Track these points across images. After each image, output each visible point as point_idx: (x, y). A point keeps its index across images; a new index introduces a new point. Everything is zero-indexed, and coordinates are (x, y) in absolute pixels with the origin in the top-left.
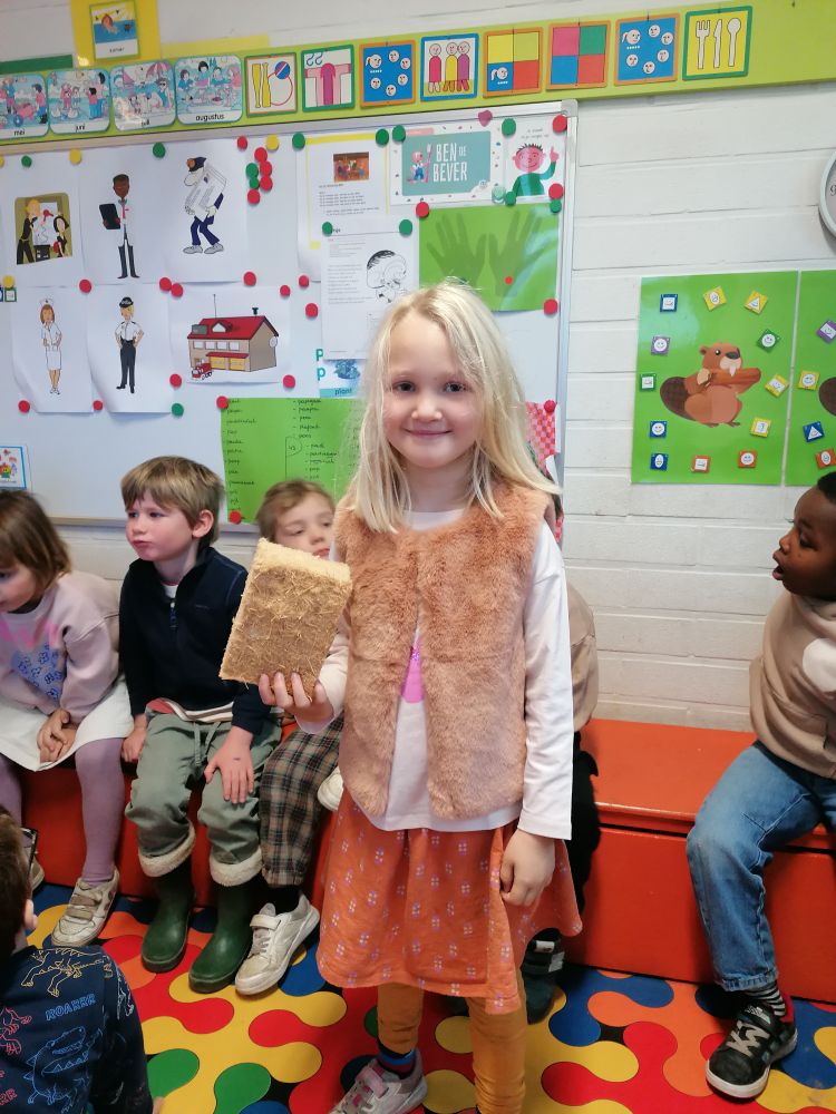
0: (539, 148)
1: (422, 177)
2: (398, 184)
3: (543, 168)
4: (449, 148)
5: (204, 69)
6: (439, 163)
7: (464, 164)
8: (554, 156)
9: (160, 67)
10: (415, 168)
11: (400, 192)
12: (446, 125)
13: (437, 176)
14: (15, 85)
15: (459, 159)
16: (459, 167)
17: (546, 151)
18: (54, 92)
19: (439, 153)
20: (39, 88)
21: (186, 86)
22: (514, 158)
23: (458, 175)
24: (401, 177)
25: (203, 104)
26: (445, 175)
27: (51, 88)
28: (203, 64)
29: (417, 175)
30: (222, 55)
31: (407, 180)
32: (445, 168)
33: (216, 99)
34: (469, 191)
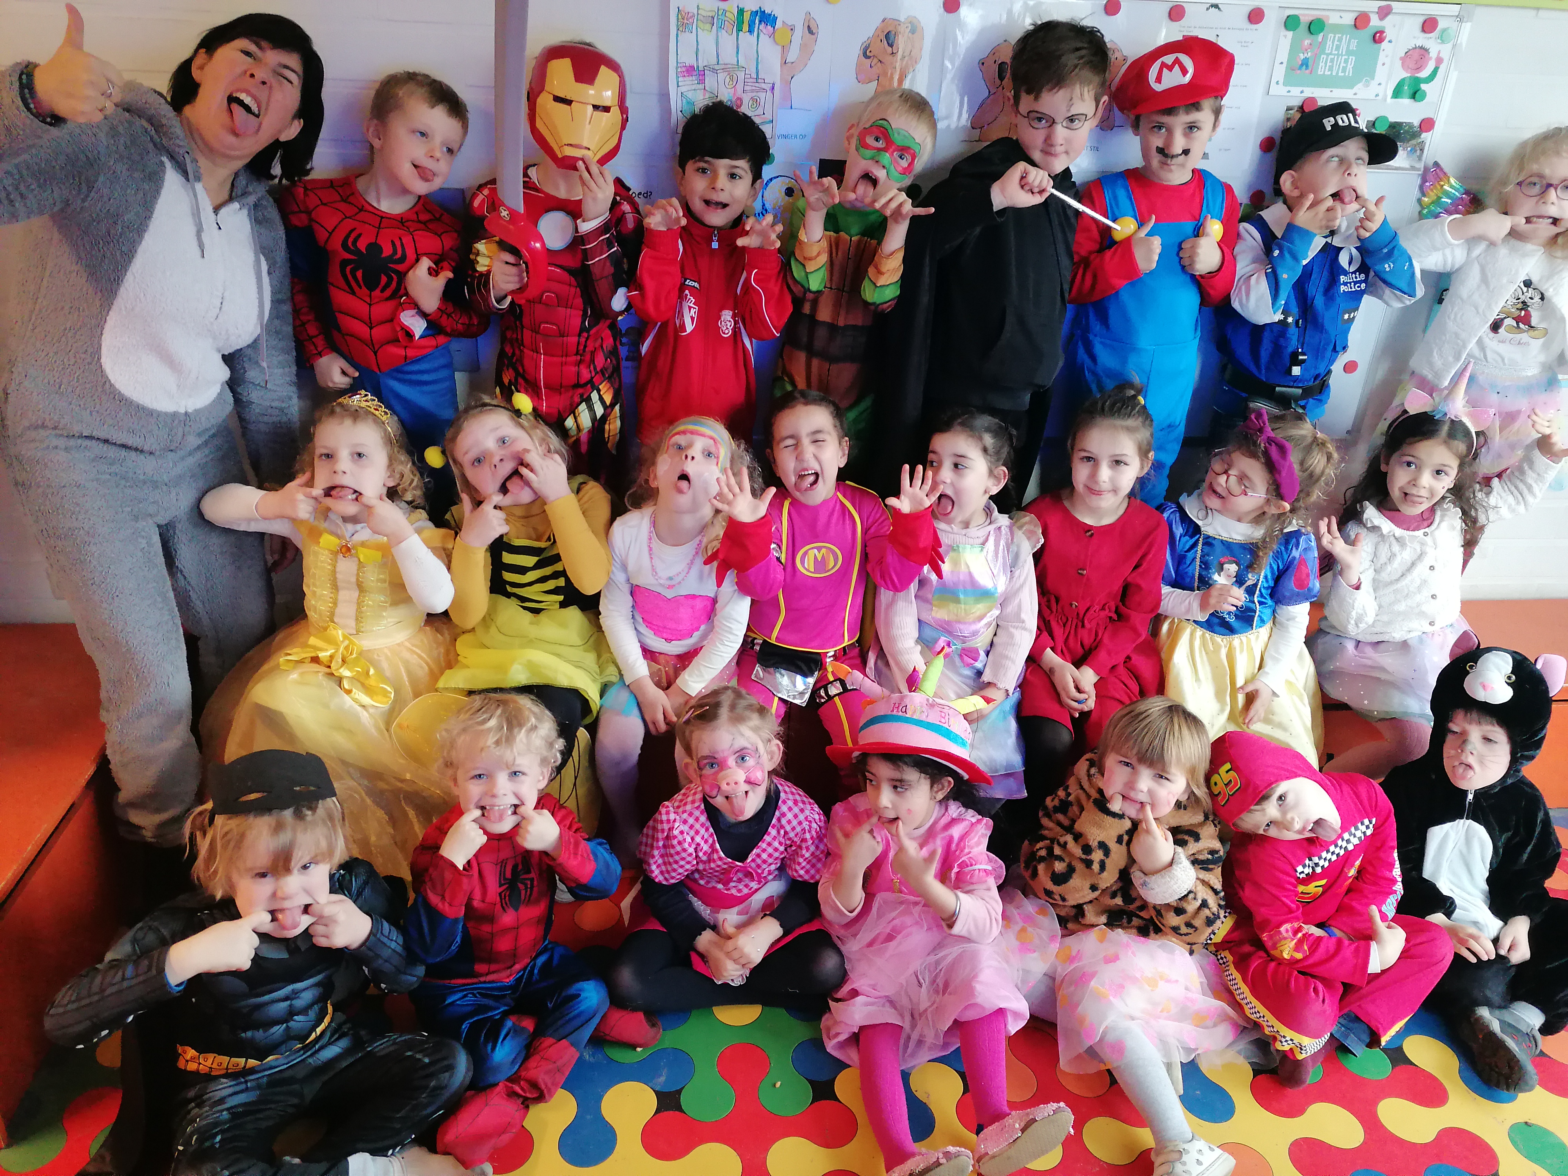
0: (1427, 50)
1: (1307, 66)
2: (1280, 72)
3: (1424, 74)
4: (1340, 40)
6: (1328, 55)
7: (1352, 59)
8: (1439, 61)
10: (1302, 57)
11: (1281, 82)
12: (1342, 14)
13: (1322, 69)
15: (1349, 53)
16: (1346, 61)
17: (1433, 54)
19: (1329, 43)
22: (1401, 59)
23: (1344, 70)
24: (1285, 65)
26: (1331, 68)
29: (1302, 65)
31: (1291, 69)
32: (1332, 61)
34: (1352, 88)
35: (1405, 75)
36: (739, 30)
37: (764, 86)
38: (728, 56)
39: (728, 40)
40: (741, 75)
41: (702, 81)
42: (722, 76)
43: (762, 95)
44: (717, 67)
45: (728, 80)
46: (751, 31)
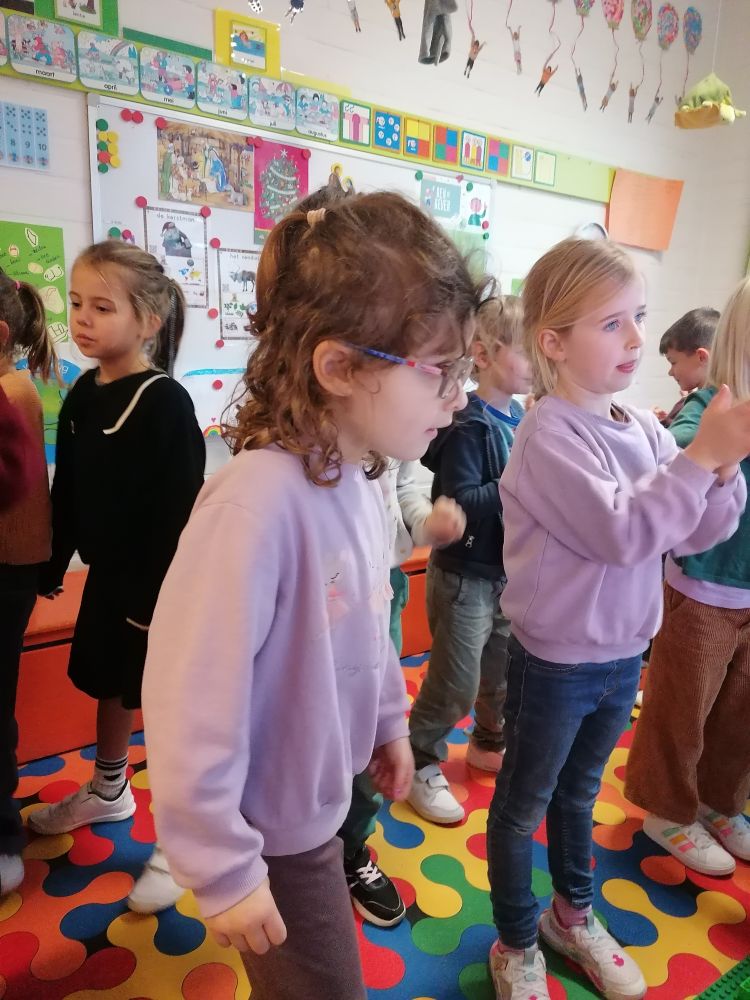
0: (480, 201)
1: (429, 203)
3: (481, 212)
4: (442, 191)
5: (316, 99)
7: (449, 202)
9: (286, 88)
10: (426, 198)
12: (441, 177)
13: (436, 205)
14: (167, 59)
15: (447, 199)
16: (446, 203)
17: (483, 203)
18: (203, 77)
19: (438, 192)
20: (189, 69)
21: (303, 106)
22: (470, 204)
23: (446, 208)
25: (313, 123)
26: (440, 205)
27: (200, 73)
28: (316, 95)
29: (427, 202)
30: (329, 94)
33: (322, 122)
34: (450, 217)
35: (473, 213)
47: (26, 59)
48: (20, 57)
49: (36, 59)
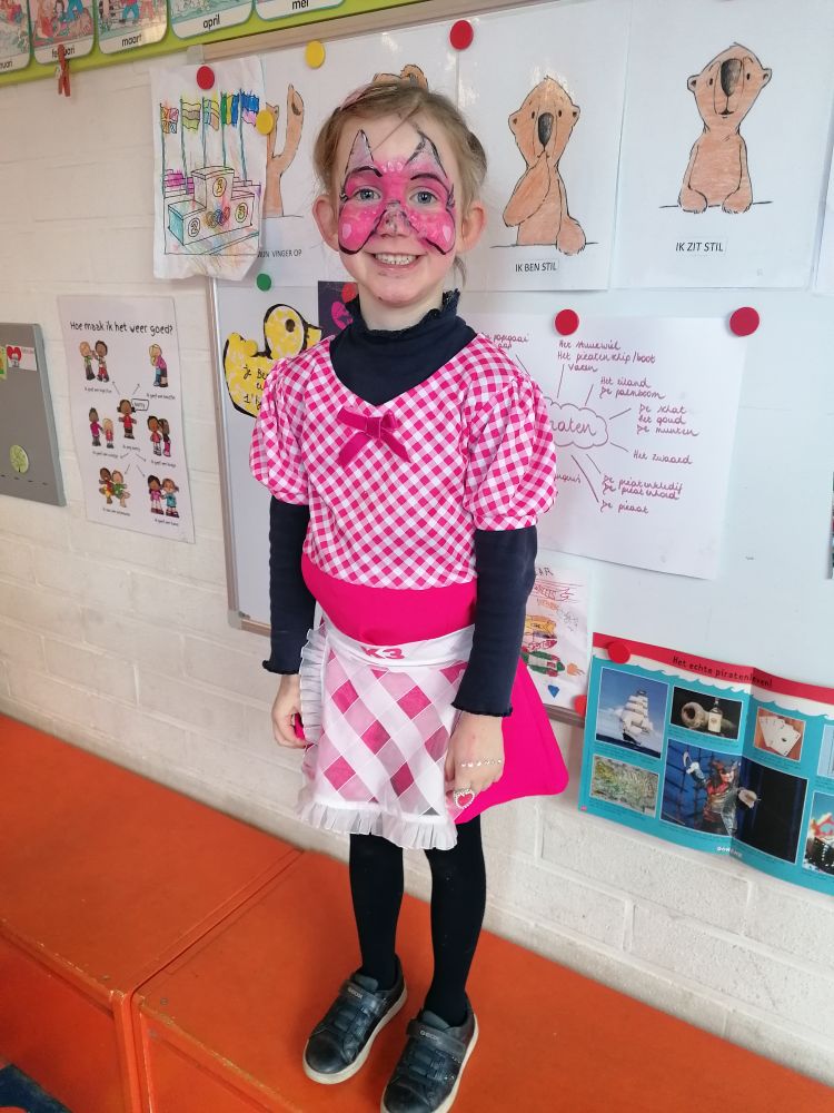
36: (224, 122)
37: (251, 189)
38: (215, 158)
39: (213, 136)
40: (229, 178)
41: (190, 191)
42: (210, 182)
43: (249, 201)
44: (204, 172)
45: (216, 186)
46: (234, 122)
47: (114, 26)
48: (106, 29)
49: (123, 21)
